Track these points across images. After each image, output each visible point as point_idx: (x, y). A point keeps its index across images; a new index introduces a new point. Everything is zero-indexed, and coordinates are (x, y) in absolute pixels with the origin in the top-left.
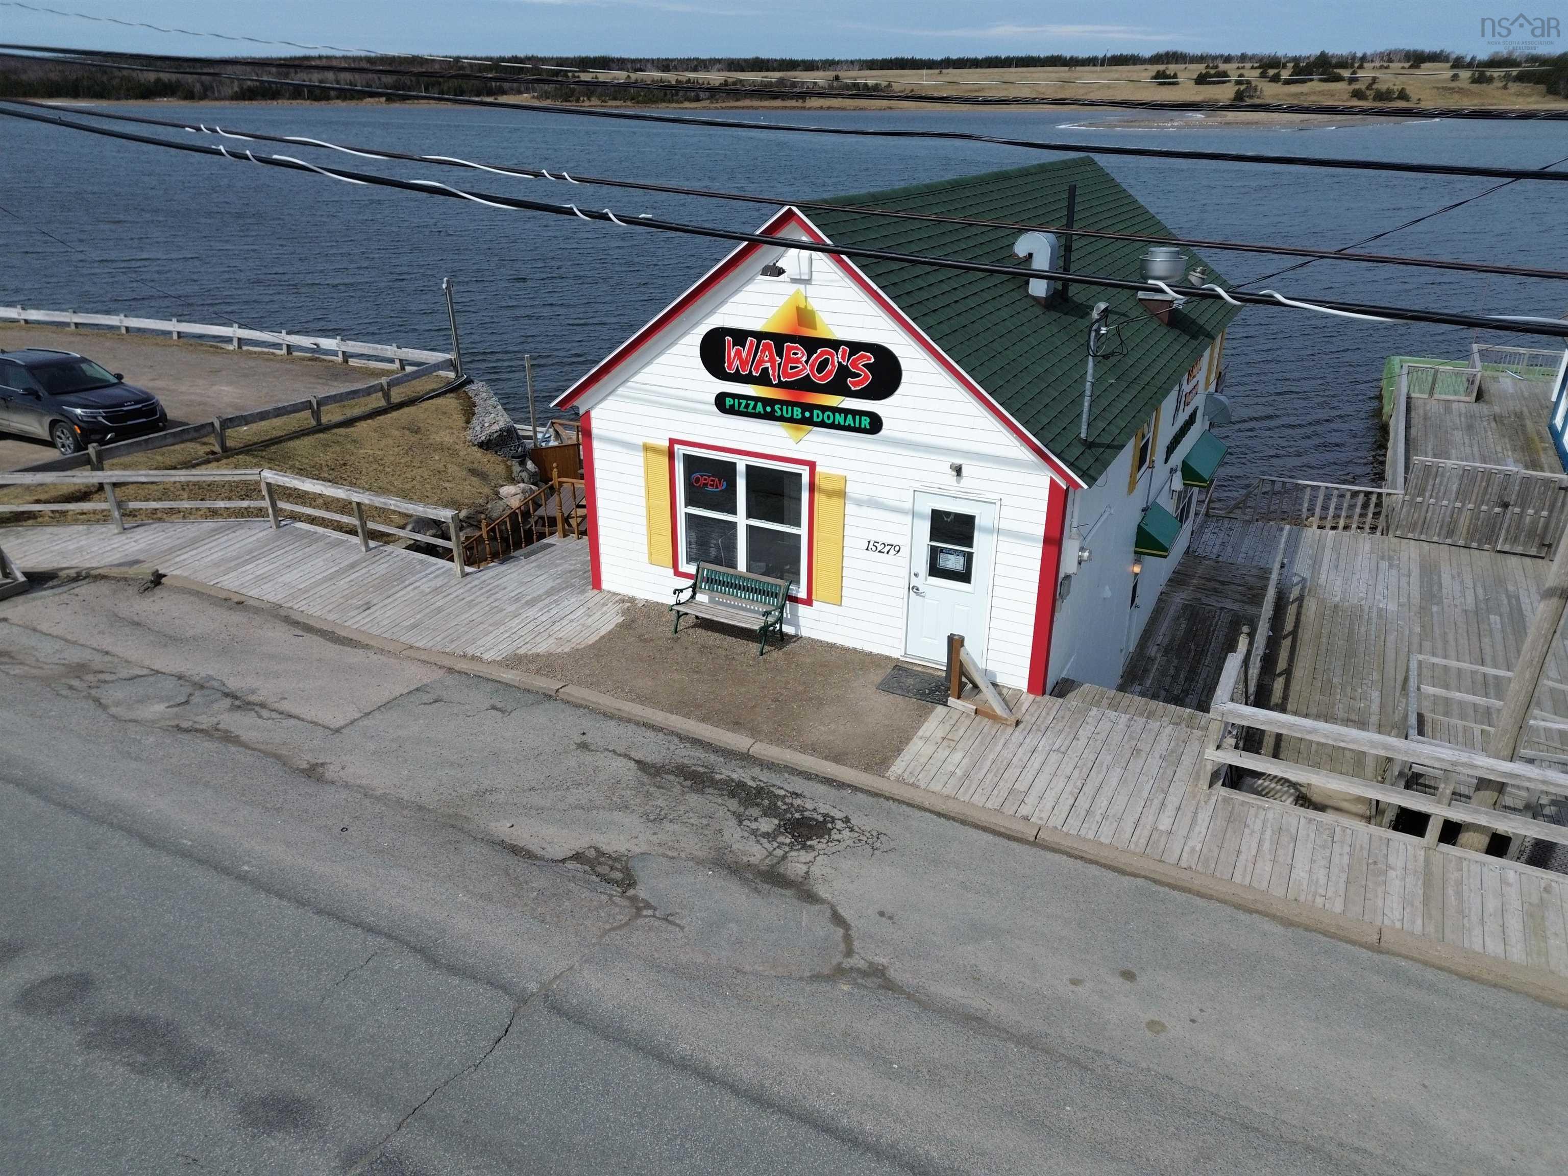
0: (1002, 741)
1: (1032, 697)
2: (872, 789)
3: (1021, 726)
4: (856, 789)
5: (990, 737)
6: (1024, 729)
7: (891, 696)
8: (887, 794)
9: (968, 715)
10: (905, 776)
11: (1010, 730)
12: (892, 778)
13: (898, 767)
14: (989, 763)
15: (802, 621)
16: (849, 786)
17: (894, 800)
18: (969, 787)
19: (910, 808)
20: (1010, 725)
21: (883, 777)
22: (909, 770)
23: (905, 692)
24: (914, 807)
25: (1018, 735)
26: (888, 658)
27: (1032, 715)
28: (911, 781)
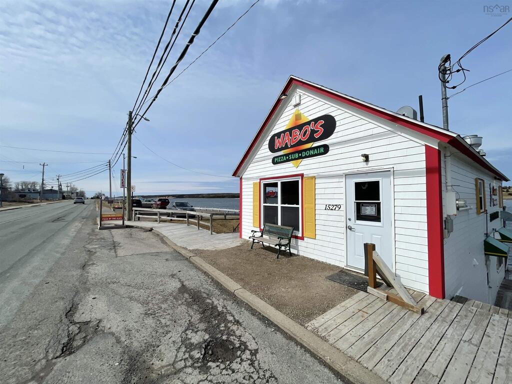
0: (410, 322)
1: (434, 299)
2: (289, 333)
3: (427, 315)
4: (278, 329)
5: (399, 318)
6: (430, 317)
7: (333, 282)
8: (298, 339)
9: (382, 300)
10: (320, 330)
11: (417, 316)
12: (309, 328)
13: (318, 322)
14: (397, 338)
15: (300, 248)
16: (276, 326)
17: (302, 346)
18: (374, 355)
19: (313, 359)
20: (417, 312)
21: (302, 325)
22: (325, 326)
23: (342, 282)
24: (316, 358)
25: (424, 321)
26: (338, 267)
27: (436, 309)
28: (323, 335)
